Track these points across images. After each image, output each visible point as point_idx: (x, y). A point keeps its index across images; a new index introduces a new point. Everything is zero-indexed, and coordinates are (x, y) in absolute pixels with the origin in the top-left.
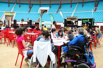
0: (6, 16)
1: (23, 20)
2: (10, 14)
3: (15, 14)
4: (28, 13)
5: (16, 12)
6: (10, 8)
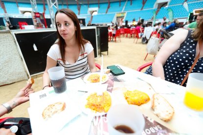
0: (117, 17)
1: (134, 20)
2: (121, 15)
3: (125, 15)
4: (140, 10)
5: (126, 12)
6: (121, 7)
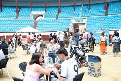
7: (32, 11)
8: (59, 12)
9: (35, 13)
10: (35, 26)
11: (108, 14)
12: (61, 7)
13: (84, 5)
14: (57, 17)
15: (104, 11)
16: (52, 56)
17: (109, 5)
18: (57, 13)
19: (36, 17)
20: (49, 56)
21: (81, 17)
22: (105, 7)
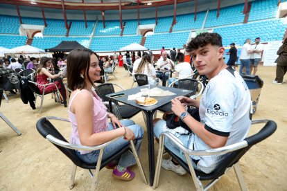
7: (139, 24)
8: (174, 23)
9: (143, 27)
10: (142, 44)
11: (249, 20)
12: (177, 16)
13: (210, 11)
14: (171, 31)
15: (242, 17)
16: (161, 78)
17: (252, 5)
18: (170, 26)
19: (144, 32)
20: (157, 76)
21: (205, 28)
22: (244, 10)
